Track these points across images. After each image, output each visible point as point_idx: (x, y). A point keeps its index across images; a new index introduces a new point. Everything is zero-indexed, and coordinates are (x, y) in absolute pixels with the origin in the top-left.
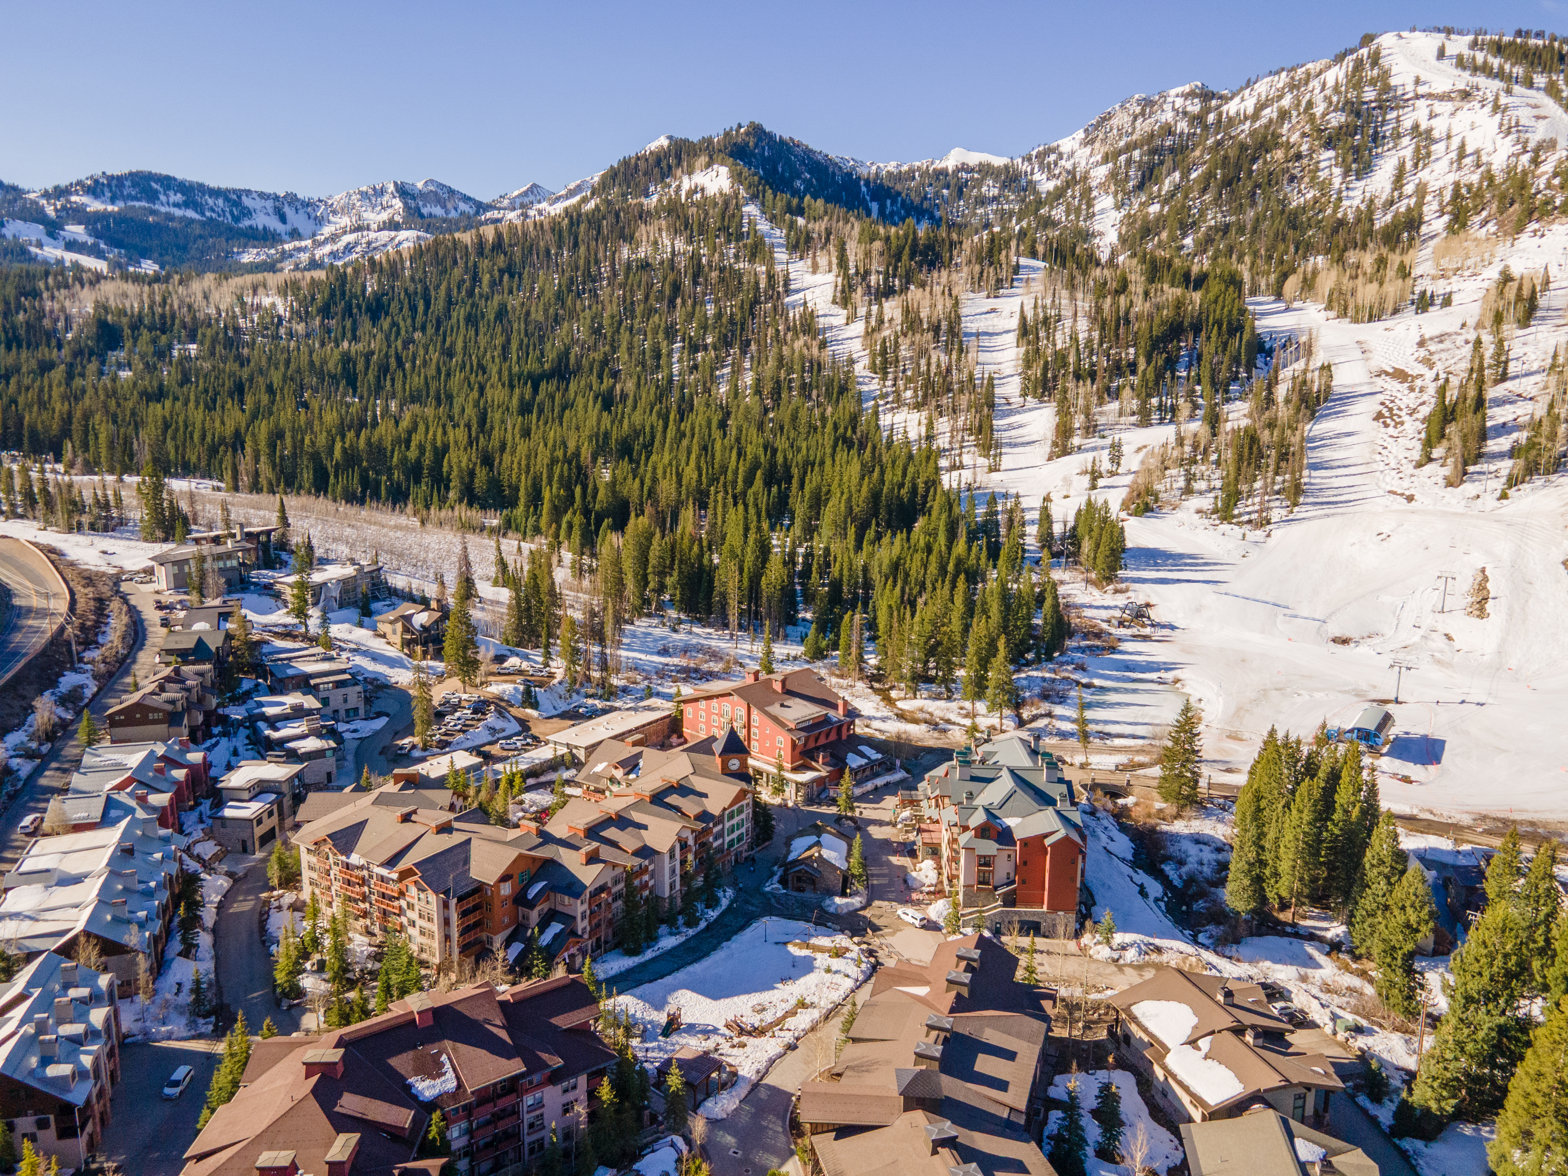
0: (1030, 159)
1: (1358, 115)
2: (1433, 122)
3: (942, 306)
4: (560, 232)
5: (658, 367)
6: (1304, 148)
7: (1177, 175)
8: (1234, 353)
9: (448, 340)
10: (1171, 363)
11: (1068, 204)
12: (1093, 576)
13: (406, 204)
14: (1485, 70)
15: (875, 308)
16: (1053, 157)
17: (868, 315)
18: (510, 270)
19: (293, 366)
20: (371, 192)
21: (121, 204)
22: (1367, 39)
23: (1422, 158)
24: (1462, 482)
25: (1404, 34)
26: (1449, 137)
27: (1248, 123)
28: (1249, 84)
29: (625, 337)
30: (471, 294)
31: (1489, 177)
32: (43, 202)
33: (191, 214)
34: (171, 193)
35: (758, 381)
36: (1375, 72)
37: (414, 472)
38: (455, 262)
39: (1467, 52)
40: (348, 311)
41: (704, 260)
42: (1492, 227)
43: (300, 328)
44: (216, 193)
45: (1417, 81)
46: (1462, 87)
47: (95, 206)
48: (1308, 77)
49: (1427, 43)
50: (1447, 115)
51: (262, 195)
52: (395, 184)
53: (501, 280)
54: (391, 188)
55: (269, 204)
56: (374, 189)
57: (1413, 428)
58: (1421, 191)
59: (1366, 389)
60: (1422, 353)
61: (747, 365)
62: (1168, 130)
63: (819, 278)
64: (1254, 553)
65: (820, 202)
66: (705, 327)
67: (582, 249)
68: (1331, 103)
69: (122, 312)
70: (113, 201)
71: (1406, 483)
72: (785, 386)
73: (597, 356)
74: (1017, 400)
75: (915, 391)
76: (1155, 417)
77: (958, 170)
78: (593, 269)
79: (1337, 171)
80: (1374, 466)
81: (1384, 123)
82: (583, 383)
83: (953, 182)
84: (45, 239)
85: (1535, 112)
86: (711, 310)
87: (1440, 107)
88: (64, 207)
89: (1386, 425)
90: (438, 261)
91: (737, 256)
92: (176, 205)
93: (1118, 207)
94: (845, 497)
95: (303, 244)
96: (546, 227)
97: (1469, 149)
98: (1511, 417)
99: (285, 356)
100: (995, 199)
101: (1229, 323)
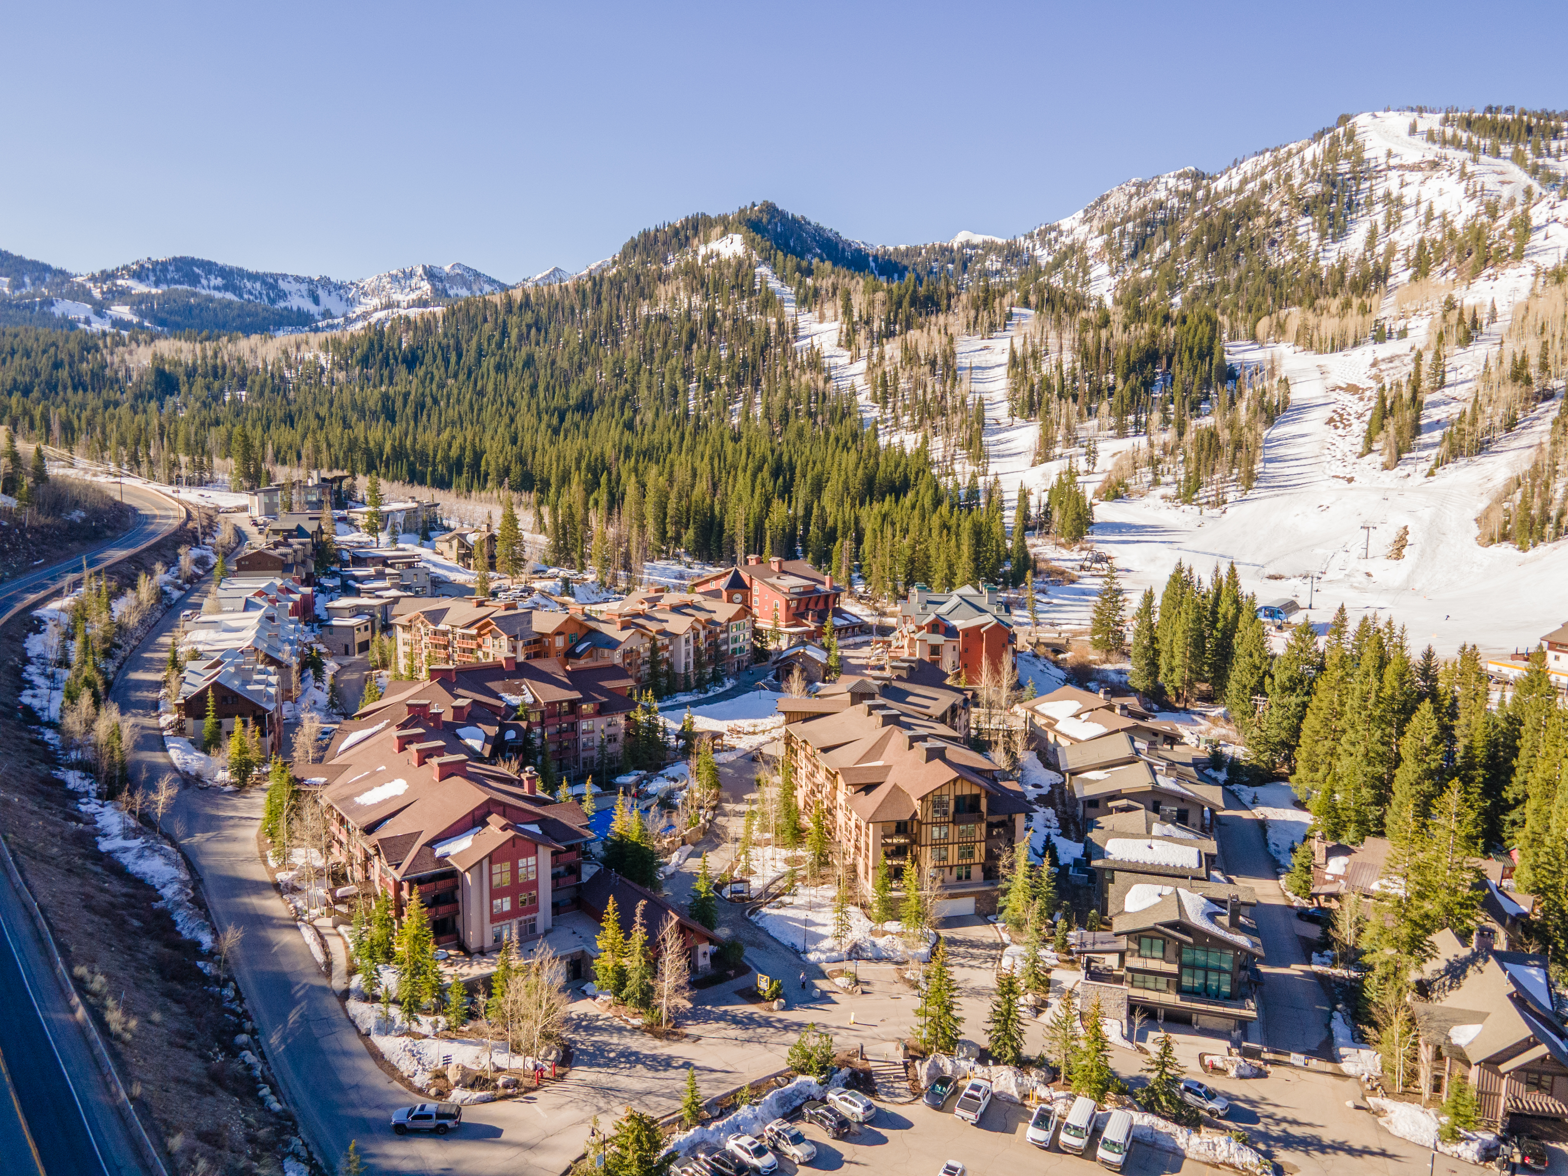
0: (1031, 237)
1: (1334, 185)
2: (1405, 191)
3: (938, 343)
4: (584, 291)
5: (675, 403)
6: (1284, 215)
7: (1168, 244)
8: (1204, 375)
9: (479, 384)
10: (1148, 385)
11: (1066, 273)
12: (1063, 540)
13: (433, 285)
14: (1456, 143)
15: (876, 350)
16: (1053, 234)
17: (869, 356)
18: (537, 325)
19: (336, 403)
20: (400, 275)
21: (165, 287)
22: (1344, 119)
23: (1393, 222)
24: (1396, 465)
25: (1378, 114)
26: (1418, 203)
27: (1233, 196)
28: (1236, 163)
29: (644, 377)
30: (500, 346)
31: (1452, 234)
32: (90, 285)
33: (230, 296)
34: (212, 277)
35: (768, 408)
36: (1350, 148)
37: (457, 466)
38: (485, 320)
39: (1437, 127)
40: (386, 362)
41: (719, 314)
42: (1451, 275)
43: (341, 376)
44: (254, 277)
45: (1389, 154)
46: (1431, 158)
47: (139, 288)
48: (1290, 154)
49: (1399, 121)
50: (1417, 183)
51: (298, 279)
52: (424, 267)
53: (529, 333)
54: (420, 271)
55: (304, 287)
56: (404, 272)
57: (1359, 428)
58: (1391, 251)
59: (1321, 401)
60: (1374, 371)
61: (758, 400)
62: (1161, 205)
63: (825, 326)
64: (1209, 524)
65: (828, 265)
66: (718, 368)
67: (605, 305)
68: (1308, 175)
69: (178, 363)
70: (157, 284)
71: (1349, 469)
72: (792, 414)
73: (620, 393)
74: (1005, 420)
75: (912, 415)
76: (1131, 430)
77: (962, 247)
78: (615, 323)
79: (1314, 235)
80: (1323, 458)
81: (1358, 192)
82: (606, 412)
83: (957, 257)
84: (93, 318)
85: (1501, 178)
86: (724, 354)
87: (1409, 177)
88: (110, 291)
89: (1336, 427)
90: (470, 319)
91: (749, 309)
92: (216, 288)
93: (1113, 274)
94: (842, 478)
95: (336, 321)
96: (571, 289)
97: (1436, 213)
98: (1444, 415)
99: (328, 396)
100: (998, 272)
101: (1200, 349)
